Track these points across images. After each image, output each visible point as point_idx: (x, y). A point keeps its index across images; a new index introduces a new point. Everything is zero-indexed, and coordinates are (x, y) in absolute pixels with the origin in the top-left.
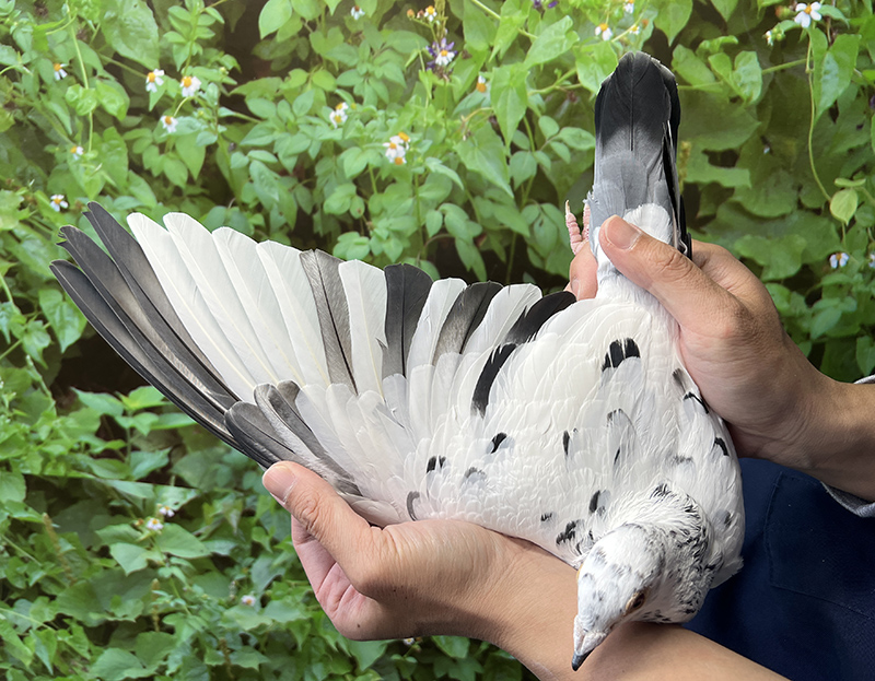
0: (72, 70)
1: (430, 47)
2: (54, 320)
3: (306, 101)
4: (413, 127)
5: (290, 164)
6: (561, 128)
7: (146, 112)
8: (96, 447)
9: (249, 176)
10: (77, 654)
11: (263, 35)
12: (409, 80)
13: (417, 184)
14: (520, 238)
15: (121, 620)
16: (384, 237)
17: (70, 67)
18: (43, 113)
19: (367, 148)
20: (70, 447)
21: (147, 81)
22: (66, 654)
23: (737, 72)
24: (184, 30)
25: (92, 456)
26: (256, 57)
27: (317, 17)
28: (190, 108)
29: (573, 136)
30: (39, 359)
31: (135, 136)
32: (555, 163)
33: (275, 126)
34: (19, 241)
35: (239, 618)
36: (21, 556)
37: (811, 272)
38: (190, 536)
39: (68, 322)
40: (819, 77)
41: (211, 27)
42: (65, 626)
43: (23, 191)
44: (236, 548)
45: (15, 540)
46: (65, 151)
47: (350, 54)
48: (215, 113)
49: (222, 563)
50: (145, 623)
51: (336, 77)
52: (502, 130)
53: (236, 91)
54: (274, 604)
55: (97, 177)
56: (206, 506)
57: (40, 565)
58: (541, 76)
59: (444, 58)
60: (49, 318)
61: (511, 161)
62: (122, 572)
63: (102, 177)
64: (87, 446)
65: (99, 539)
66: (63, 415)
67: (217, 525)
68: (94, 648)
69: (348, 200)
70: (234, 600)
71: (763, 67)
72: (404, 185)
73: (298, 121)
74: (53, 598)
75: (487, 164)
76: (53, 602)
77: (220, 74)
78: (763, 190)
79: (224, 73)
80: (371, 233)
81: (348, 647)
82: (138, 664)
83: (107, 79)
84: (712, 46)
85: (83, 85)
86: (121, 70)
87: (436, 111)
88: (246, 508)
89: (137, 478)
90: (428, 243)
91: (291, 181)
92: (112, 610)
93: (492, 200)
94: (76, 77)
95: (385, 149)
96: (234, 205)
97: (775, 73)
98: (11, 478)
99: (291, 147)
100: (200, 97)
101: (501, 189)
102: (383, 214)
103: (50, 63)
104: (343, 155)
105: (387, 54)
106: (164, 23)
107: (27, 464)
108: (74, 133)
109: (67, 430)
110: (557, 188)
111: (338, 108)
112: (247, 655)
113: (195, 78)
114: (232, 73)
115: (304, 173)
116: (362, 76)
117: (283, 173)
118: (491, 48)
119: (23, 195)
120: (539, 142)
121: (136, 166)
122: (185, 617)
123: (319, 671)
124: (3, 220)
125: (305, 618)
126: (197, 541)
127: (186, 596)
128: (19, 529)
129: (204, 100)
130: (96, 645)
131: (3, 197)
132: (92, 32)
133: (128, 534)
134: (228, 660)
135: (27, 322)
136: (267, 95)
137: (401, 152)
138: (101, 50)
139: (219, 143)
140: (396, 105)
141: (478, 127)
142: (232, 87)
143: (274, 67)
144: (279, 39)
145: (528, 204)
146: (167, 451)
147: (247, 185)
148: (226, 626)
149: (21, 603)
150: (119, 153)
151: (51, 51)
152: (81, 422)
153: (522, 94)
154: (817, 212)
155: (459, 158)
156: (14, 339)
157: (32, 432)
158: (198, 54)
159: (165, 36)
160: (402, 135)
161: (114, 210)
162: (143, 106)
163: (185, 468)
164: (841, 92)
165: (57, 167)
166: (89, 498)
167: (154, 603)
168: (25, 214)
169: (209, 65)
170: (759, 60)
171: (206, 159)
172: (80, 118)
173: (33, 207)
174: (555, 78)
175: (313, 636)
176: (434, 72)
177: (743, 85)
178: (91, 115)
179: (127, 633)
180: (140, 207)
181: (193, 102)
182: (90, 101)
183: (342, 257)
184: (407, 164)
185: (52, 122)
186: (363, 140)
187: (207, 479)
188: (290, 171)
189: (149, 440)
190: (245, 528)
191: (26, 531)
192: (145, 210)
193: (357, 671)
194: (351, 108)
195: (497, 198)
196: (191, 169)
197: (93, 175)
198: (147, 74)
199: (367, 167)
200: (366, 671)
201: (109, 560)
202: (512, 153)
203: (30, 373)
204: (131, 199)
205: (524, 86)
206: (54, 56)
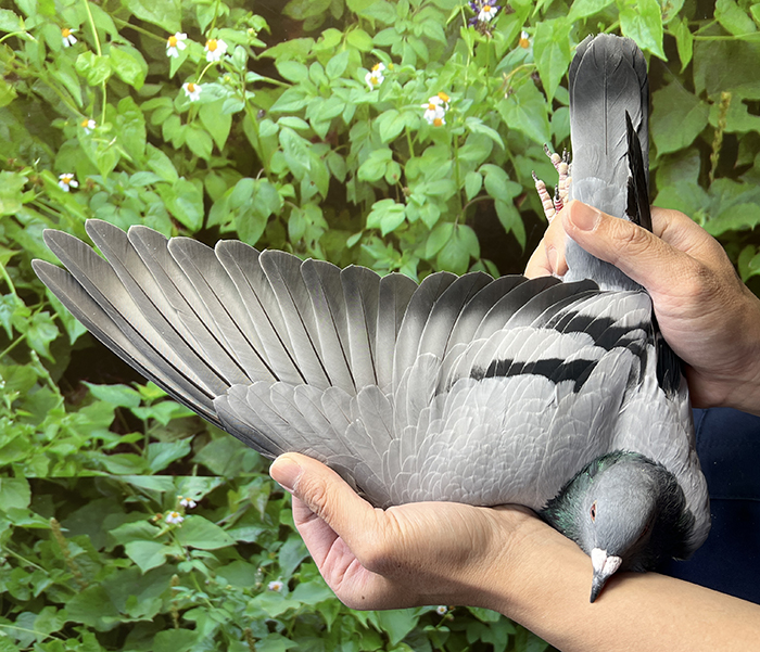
0: (83, 36)
2: (63, 311)
3: (340, 62)
4: (453, 87)
5: (322, 130)
7: (165, 80)
8: (109, 442)
9: (279, 145)
12: (450, 38)
13: (456, 146)
15: (137, 620)
16: (421, 203)
17: (80, 33)
18: (51, 85)
19: (405, 111)
20: (80, 445)
21: (168, 45)
25: (105, 452)
26: (287, 17)
28: (217, 72)
30: (45, 353)
31: (154, 107)
33: (308, 91)
34: (22, 226)
35: (266, 605)
36: (25, 565)
38: (214, 526)
42: (74, 635)
43: (27, 171)
44: (262, 533)
45: (18, 550)
46: (76, 125)
47: (388, 11)
48: (243, 78)
49: (247, 551)
50: (164, 621)
51: (372, 37)
52: (545, 86)
53: (264, 54)
54: (302, 587)
55: (112, 151)
56: (231, 494)
57: (47, 573)
58: (584, 31)
59: (486, 15)
60: (56, 308)
61: (553, 118)
62: (138, 571)
63: (117, 151)
64: (100, 442)
65: (113, 539)
66: (72, 411)
67: (242, 512)
69: (383, 166)
70: (259, 588)
72: (443, 148)
73: (331, 85)
74: (60, 606)
75: (529, 121)
76: (61, 611)
77: (249, 37)
79: (252, 35)
80: (407, 199)
81: (379, 623)
83: (122, 44)
85: (95, 52)
86: (136, 33)
87: (478, 69)
88: (274, 491)
89: (154, 471)
90: (467, 206)
91: (324, 148)
92: (127, 612)
93: (533, 159)
94: (87, 44)
95: (424, 110)
96: (263, 176)
98: (15, 483)
99: (323, 113)
100: (226, 61)
101: (542, 146)
102: (420, 180)
103: (56, 28)
104: (378, 119)
105: (428, 11)
107: (32, 468)
108: (85, 105)
109: (77, 427)
111: (374, 69)
112: (274, 643)
113: (220, 40)
114: (261, 35)
115: (338, 139)
116: (401, 34)
117: (315, 139)
118: (535, 3)
119: (27, 176)
122: (206, 611)
124: (4, 204)
126: (221, 530)
127: (209, 589)
128: (23, 537)
129: (231, 65)
131: (5, 180)
133: (146, 531)
134: (254, 650)
135: (32, 314)
136: (299, 57)
137: (440, 113)
138: (117, 12)
139: (248, 113)
140: (435, 64)
141: (520, 84)
142: (262, 50)
143: (306, 27)
146: (190, 439)
147: (276, 154)
148: (250, 615)
149: (25, 617)
150: (136, 125)
151: (58, 15)
152: (92, 417)
153: (565, 48)
155: (500, 116)
156: (17, 334)
157: (38, 432)
158: (224, 15)
160: (441, 95)
161: (131, 187)
162: (163, 73)
163: (209, 456)
165: (66, 144)
166: (102, 496)
167: (173, 600)
168: (30, 196)
169: (237, 27)
171: (233, 128)
172: (91, 88)
173: (39, 187)
174: (598, 31)
175: (343, 615)
176: (476, 29)
178: (104, 84)
180: (159, 182)
181: (218, 67)
182: (103, 70)
183: (376, 226)
184: (447, 125)
185: (60, 94)
186: (400, 103)
187: (232, 465)
188: (323, 138)
189: (168, 430)
190: (272, 512)
191: (31, 538)
192: (165, 185)
193: (388, 646)
194: (389, 68)
195: (537, 155)
196: (216, 139)
197: (107, 150)
198: (167, 38)
199: (404, 130)
200: (398, 646)
201: (124, 560)
202: (554, 109)
203: (35, 369)
204: (149, 174)
205: (566, 41)
206: (62, 21)
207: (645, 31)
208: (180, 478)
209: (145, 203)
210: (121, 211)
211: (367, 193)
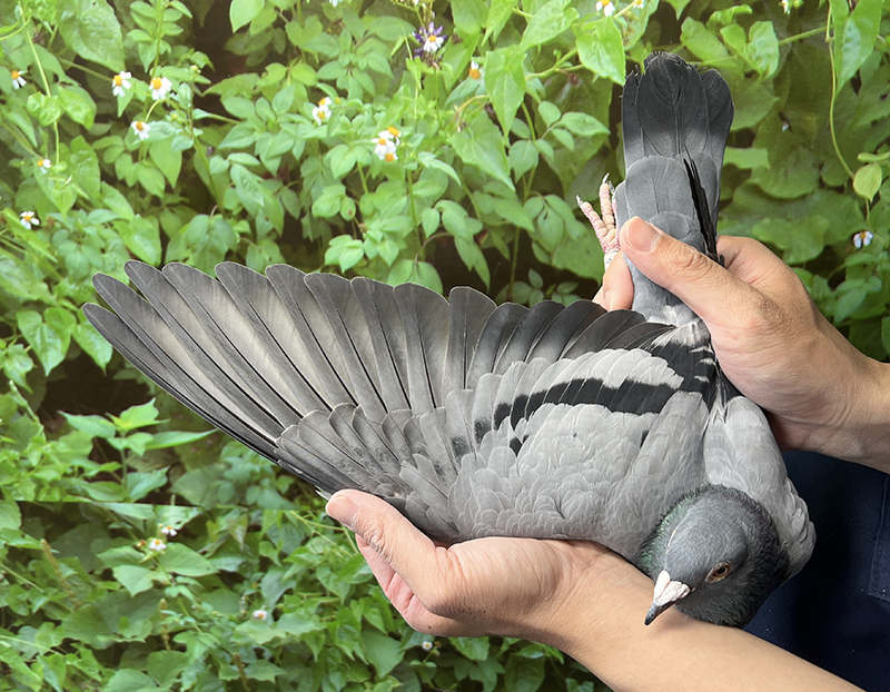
0: (31, 76)
1: (417, 32)
2: (36, 343)
3: (286, 97)
4: (403, 121)
5: (273, 166)
6: (562, 115)
7: (115, 119)
8: (90, 471)
9: (231, 181)
10: (87, 677)
11: (235, 29)
12: (396, 70)
13: (410, 181)
14: (524, 232)
15: (130, 641)
16: (379, 238)
17: (29, 74)
18: (5, 125)
19: (355, 145)
20: (62, 472)
21: (114, 84)
22: (76, 678)
23: (751, 44)
24: (150, 27)
25: (86, 479)
26: (229, 53)
27: (292, 5)
28: (161, 111)
29: (577, 122)
30: (23, 384)
31: (106, 146)
32: (558, 151)
33: (256, 127)
35: (251, 633)
36: (22, 583)
37: (835, 253)
38: (195, 555)
39: (50, 344)
40: (841, 46)
41: (178, 23)
42: (73, 651)
44: (243, 563)
45: (14, 568)
46: (32, 164)
47: (330, 44)
48: (189, 115)
49: (230, 580)
50: (155, 643)
51: (317, 70)
52: (500, 119)
53: (210, 90)
54: (287, 616)
55: (68, 190)
56: (209, 524)
57: (42, 591)
58: (539, 59)
59: (432, 44)
60: (29, 341)
61: (510, 152)
62: (127, 594)
63: (73, 189)
64: (81, 470)
65: (101, 563)
66: (53, 439)
67: (222, 542)
68: (104, 670)
69: (338, 201)
70: (245, 615)
71: (779, 38)
72: (398, 184)
73: (279, 120)
74: (58, 623)
75: (485, 156)
76: (59, 627)
77: (192, 73)
78: (783, 170)
79: (196, 72)
80: (364, 235)
81: (365, 655)
82: (152, 683)
83: (70, 84)
84: (723, 17)
85: (44, 93)
86: (83, 73)
87: (428, 100)
88: (252, 523)
89: (135, 499)
90: (425, 244)
91: (276, 184)
92: (120, 632)
93: (492, 195)
94: (36, 85)
95: (374, 145)
96: (217, 212)
97: (793, 43)
98: (5, 505)
99: (273, 148)
100: (171, 99)
101: (501, 182)
102: (376, 215)
103: (7, 71)
104: (329, 154)
105: (371, 43)
106: (126, 20)
108: (40, 145)
109: (58, 454)
110: (561, 178)
111: (321, 104)
112: (262, 668)
113: (165, 78)
114: (205, 72)
115: (289, 174)
116: (345, 67)
117: (267, 175)
118: (484, 31)
120: (539, 130)
121: (109, 177)
122: (196, 635)
123: (337, 680)
125: (319, 628)
126: (203, 559)
127: (195, 614)
128: (18, 556)
129: (177, 102)
130: (106, 667)
132: (50, 35)
133: (131, 556)
134: (244, 674)
135: (7, 346)
136: (245, 94)
137: (392, 148)
138: (61, 53)
139: (197, 150)
140: (383, 98)
141: (473, 116)
142: (207, 86)
143: (249, 62)
144: (252, 31)
145: (530, 197)
146: (166, 470)
147: (229, 191)
148: (239, 641)
149: (26, 630)
150: (89, 163)
151: (6, 58)
152: (72, 446)
153: (519, 79)
154: (840, 190)
155: (454, 151)
157: (22, 458)
158: (166, 53)
159: (129, 34)
160: (391, 129)
161: (89, 225)
162: (111, 111)
163: (186, 486)
164: (863, 60)
165: (24, 183)
166: (87, 522)
169: (179, 64)
170: (775, 30)
171: (183, 165)
172: (44, 128)
174: (554, 60)
175: (329, 647)
176: (422, 61)
177: (758, 58)
178: (55, 124)
179: (138, 653)
180: (117, 220)
181: (164, 105)
182: (53, 110)
183: (335, 262)
184: (399, 160)
185: (14, 134)
186: (350, 137)
187: (208, 496)
188: (274, 173)
189: (145, 461)
190: (251, 544)
191: (24, 558)
192: (122, 223)
193: (375, 678)
194: (335, 102)
195: (496, 191)
196: (168, 177)
197: (63, 188)
198: (113, 78)
199: (356, 166)
200: (385, 678)
201: (113, 583)
202: (512, 143)
203: (15, 398)
204: (106, 212)
205: (520, 71)
206: (11, 63)
207: (606, 58)
208: (160, 507)
209: (105, 240)
210: (83, 247)
211: (324, 230)
